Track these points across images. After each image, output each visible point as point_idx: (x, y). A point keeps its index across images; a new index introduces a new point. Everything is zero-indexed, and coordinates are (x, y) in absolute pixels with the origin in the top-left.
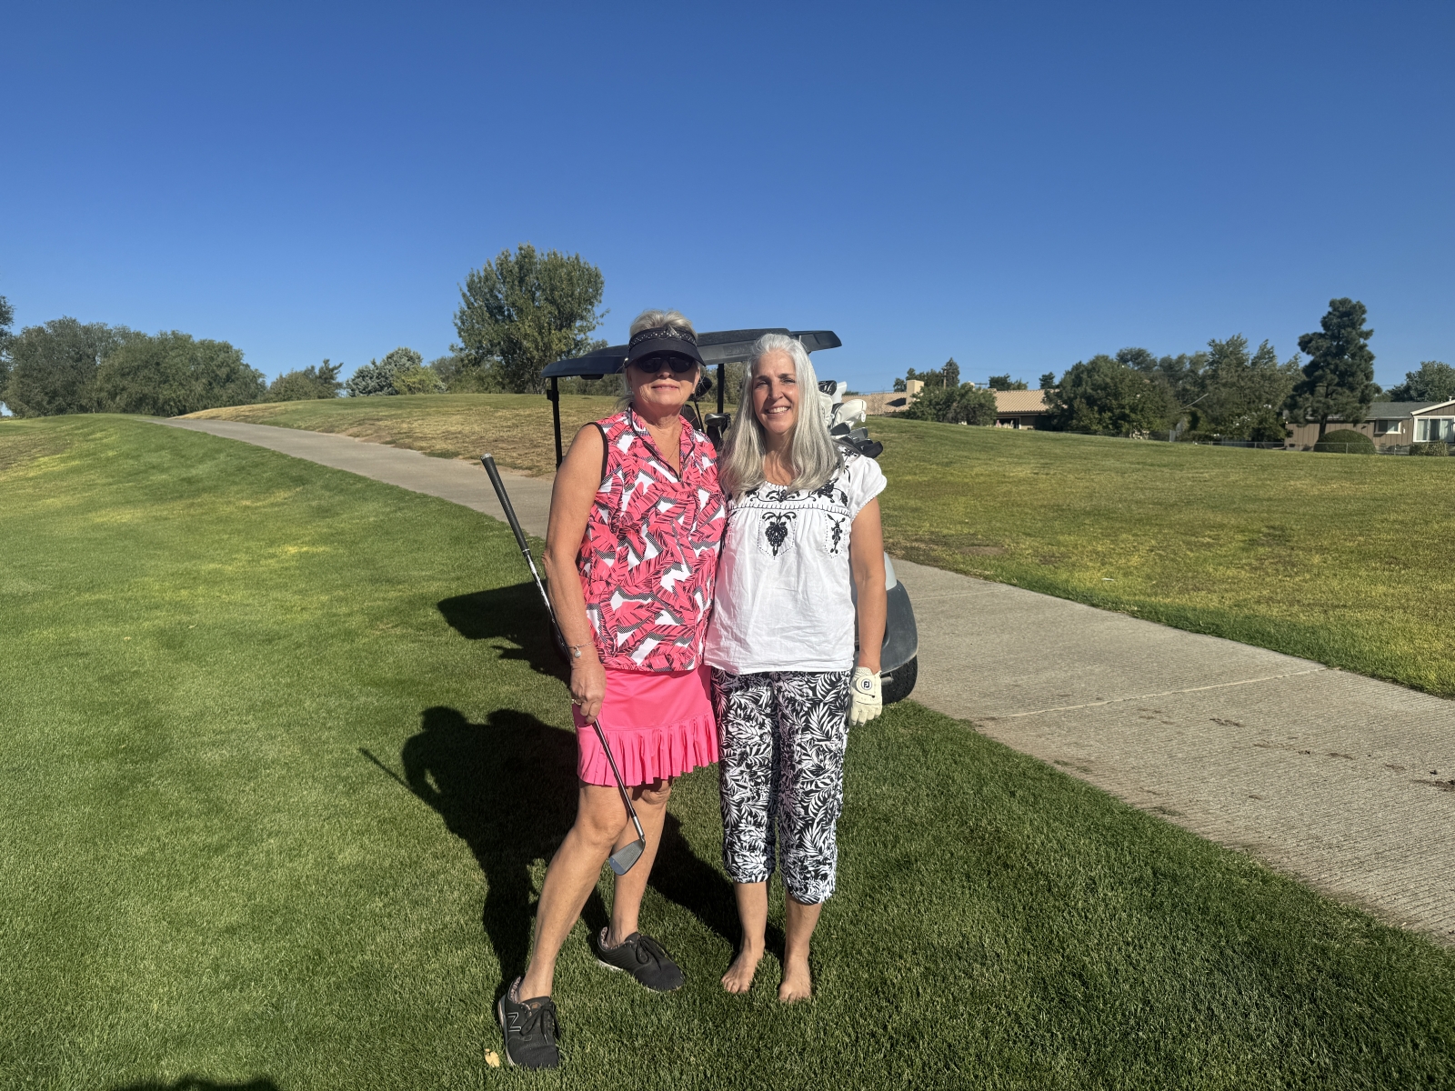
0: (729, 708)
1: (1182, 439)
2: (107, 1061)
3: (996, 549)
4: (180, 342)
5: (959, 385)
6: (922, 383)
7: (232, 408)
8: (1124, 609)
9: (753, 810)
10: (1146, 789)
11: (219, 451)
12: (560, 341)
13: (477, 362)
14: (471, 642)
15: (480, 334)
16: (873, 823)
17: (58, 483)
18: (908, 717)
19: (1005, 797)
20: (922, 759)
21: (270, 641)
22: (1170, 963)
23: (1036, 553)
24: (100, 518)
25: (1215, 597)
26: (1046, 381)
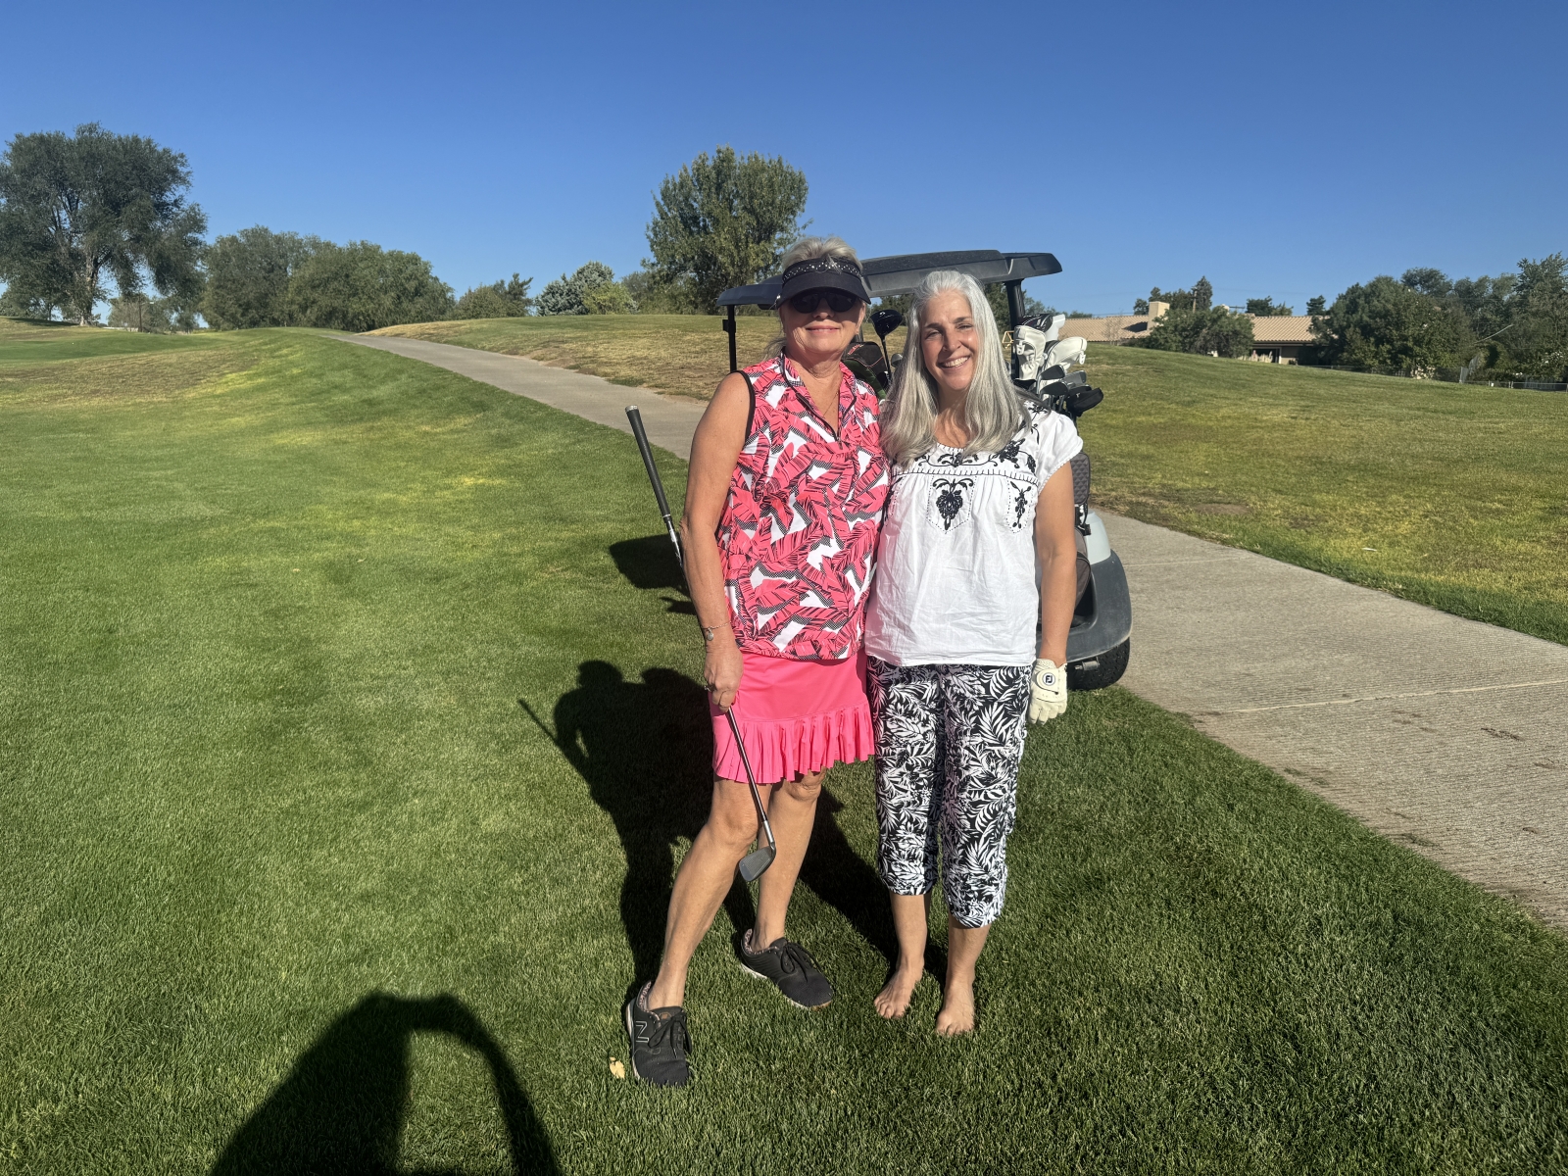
0: (888, 702)
1: (1475, 379)
2: (230, 1031)
3: (1239, 508)
4: (369, 253)
5: (1211, 308)
6: (1167, 306)
7: (417, 325)
8: (1386, 586)
9: (914, 816)
10: (1394, 810)
11: (401, 372)
12: (758, 255)
13: (669, 279)
14: (640, 591)
15: (673, 247)
16: (1062, 831)
17: (244, 401)
18: (1115, 707)
19: (1222, 811)
20: (1127, 759)
21: (438, 580)
22: (1404, 1031)
23: (1286, 515)
24: (282, 439)
25: (1500, 577)
26: (1315, 307)
